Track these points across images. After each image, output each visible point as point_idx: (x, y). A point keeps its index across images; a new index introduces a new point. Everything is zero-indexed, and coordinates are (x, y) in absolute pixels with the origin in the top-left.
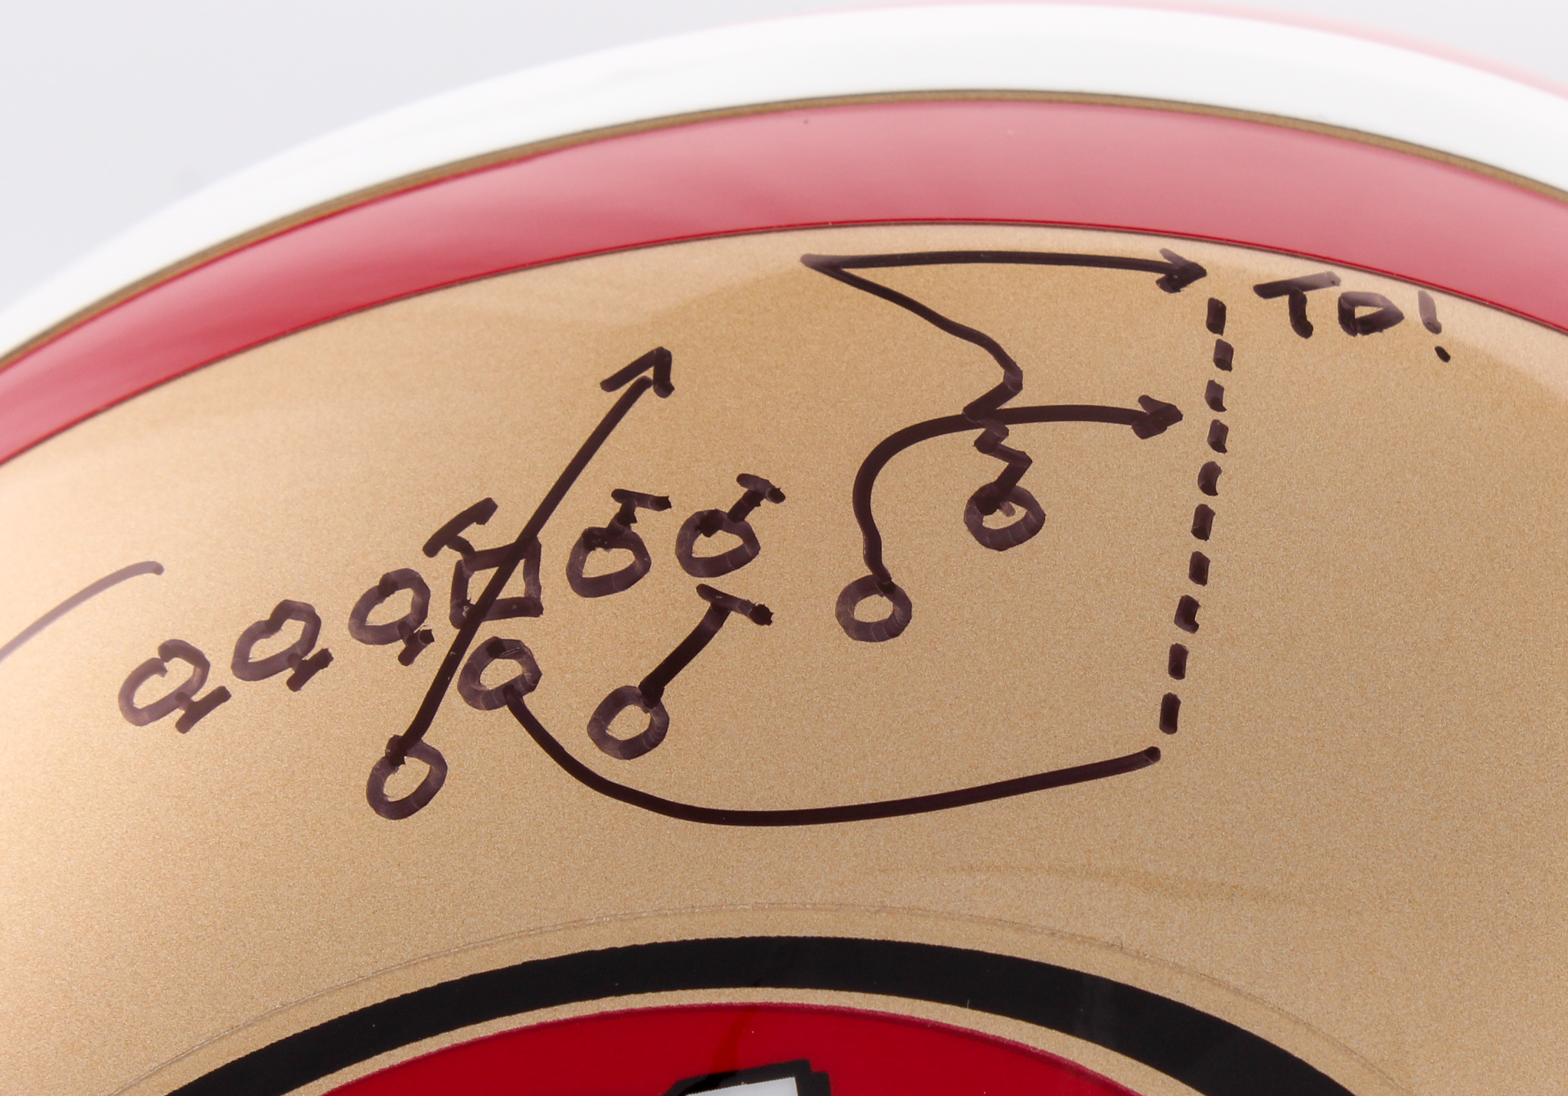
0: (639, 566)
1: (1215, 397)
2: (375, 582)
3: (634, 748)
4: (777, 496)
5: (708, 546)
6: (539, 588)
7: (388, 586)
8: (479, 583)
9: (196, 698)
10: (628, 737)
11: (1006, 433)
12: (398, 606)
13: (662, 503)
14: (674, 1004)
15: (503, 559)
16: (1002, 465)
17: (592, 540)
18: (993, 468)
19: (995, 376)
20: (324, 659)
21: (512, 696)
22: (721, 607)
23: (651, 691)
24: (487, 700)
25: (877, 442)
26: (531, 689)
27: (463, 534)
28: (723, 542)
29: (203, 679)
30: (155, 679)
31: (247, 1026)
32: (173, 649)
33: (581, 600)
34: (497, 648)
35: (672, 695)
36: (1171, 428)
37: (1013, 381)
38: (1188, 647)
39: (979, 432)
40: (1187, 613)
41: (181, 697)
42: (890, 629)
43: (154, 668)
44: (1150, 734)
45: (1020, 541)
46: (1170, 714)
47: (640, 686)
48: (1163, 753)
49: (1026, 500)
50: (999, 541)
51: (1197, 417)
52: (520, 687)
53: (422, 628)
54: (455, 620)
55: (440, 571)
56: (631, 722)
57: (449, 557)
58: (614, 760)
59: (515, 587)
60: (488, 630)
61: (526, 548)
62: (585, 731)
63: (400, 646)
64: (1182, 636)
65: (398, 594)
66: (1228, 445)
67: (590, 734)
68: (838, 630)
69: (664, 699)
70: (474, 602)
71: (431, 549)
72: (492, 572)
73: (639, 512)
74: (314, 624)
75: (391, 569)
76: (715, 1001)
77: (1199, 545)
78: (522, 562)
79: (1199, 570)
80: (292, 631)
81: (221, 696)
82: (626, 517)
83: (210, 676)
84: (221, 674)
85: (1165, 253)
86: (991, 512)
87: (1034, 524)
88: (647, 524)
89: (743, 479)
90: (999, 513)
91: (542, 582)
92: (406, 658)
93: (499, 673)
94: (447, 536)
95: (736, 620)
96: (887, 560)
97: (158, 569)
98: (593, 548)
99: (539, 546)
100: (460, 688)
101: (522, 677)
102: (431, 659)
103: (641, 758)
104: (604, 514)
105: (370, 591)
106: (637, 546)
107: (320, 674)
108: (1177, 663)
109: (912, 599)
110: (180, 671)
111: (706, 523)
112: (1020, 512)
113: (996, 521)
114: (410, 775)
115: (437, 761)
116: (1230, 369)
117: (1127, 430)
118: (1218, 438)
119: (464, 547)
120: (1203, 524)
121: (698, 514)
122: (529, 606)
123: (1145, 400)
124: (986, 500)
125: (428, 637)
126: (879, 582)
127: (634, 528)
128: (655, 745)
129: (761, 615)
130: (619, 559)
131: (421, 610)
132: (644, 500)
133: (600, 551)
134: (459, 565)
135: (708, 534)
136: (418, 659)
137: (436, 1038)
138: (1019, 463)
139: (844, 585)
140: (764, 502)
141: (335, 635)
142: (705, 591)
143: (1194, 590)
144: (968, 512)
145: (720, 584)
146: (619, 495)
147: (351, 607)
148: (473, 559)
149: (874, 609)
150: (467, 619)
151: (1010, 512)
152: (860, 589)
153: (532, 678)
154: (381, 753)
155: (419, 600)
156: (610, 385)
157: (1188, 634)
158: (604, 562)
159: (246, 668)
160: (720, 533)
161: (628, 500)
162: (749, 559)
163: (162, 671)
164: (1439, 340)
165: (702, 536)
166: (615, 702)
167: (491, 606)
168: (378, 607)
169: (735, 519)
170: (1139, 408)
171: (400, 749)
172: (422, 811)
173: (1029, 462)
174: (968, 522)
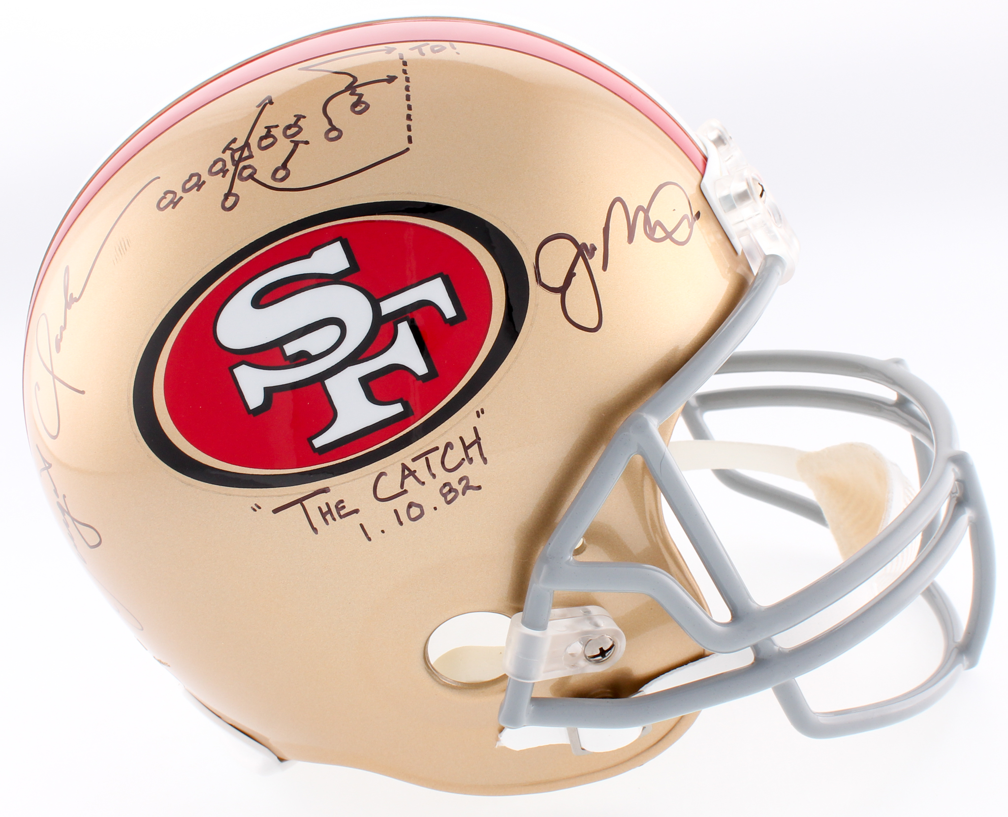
0: (275, 141)
1: (405, 72)
2: (212, 163)
3: (283, 179)
4: (304, 117)
5: (289, 132)
6: (252, 152)
7: (215, 163)
8: (237, 156)
9: (175, 201)
10: (281, 177)
11: (356, 90)
12: (219, 166)
13: (277, 126)
14: (306, 232)
15: (242, 149)
16: (357, 97)
17: (262, 138)
18: (355, 98)
19: (351, 79)
20: (204, 182)
21: (251, 177)
22: (296, 144)
23: (284, 166)
24: (246, 179)
25: (325, 100)
26: (255, 174)
27: (231, 147)
28: (294, 130)
29: (176, 196)
30: (164, 200)
31: (206, 267)
32: (166, 193)
33: (263, 152)
34: (245, 168)
35: (289, 166)
36: (396, 80)
37: (355, 79)
38: (411, 125)
39: (350, 92)
40: (409, 117)
41: (171, 202)
42: (338, 137)
43: (164, 198)
44: (406, 145)
45: (365, 111)
46: (410, 140)
47: (282, 165)
48: (410, 149)
49: (364, 103)
50: (360, 113)
51: (401, 77)
52: (252, 174)
53: (226, 169)
54: (233, 165)
55: (227, 156)
56: (281, 174)
57: (229, 152)
58: (279, 183)
59: (246, 153)
60: (241, 165)
61: (247, 144)
62: (270, 179)
63: (222, 174)
64: (409, 122)
65: (218, 164)
66: (410, 81)
67: (272, 179)
68: (326, 141)
69: (288, 167)
70: (237, 159)
71: (224, 152)
72: (239, 152)
73: (272, 130)
74: (199, 176)
75: (215, 159)
76: (316, 229)
77: (408, 103)
78: (246, 148)
79: (409, 108)
80: (195, 179)
81: (181, 198)
82: (269, 131)
83: (177, 195)
84: (180, 194)
85: (385, 47)
86: (356, 107)
87: (367, 107)
88: (274, 131)
89: (295, 116)
90: (358, 107)
91: (252, 150)
92: (224, 176)
93: (246, 173)
94: (227, 148)
95: (300, 145)
96: (334, 123)
97: (159, 178)
98: (263, 140)
99: (250, 144)
100: (238, 178)
101: (252, 172)
102: (229, 175)
103: (285, 181)
104: (264, 132)
105: (212, 165)
106: (273, 137)
107: (204, 186)
108: (409, 128)
109: (342, 130)
110: (170, 197)
111: (289, 127)
112: (363, 106)
113: (358, 109)
114: (231, 201)
115: (237, 196)
116: (407, 65)
117: (385, 83)
118: (407, 80)
119: (231, 149)
120: (408, 98)
121: (287, 126)
122: (251, 156)
123: (388, 76)
124: (354, 105)
125: (228, 170)
126: (333, 128)
127: (271, 133)
128: (288, 177)
129: (307, 143)
130: (270, 140)
131: (224, 165)
132: (272, 127)
133: (265, 140)
134: (231, 153)
135: (290, 129)
136: (226, 176)
137: (251, 256)
138: (361, 96)
139: (325, 131)
140: (301, 119)
141: (205, 176)
142: (292, 141)
143: (410, 112)
144: (351, 108)
145: (296, 139)
146: (266, 128)
147: (208, 170)
148: (234, 151)
149: (334, 134)
150: (236, 164)
151: (361, 106)
152: (329, 131)
153: (255, 171)
154: (223, 198)
155: (223, 163)
156: (258, 106)
157: (410, 122)
158: (265, 143)
159: (185, 190)
160: (292, 128)
161: (269, 128)
162: (301, 132)
163: (166, 198)
164: (456, 51)
165: (288, 130)
166: (276, 171)
167: (241, 159)
168: (214, 168)
169: (296, 124)
170: (387, 78)
171: (226, 197)
172: (236, 207)
173: (363, 95)
174: (351, 110)
